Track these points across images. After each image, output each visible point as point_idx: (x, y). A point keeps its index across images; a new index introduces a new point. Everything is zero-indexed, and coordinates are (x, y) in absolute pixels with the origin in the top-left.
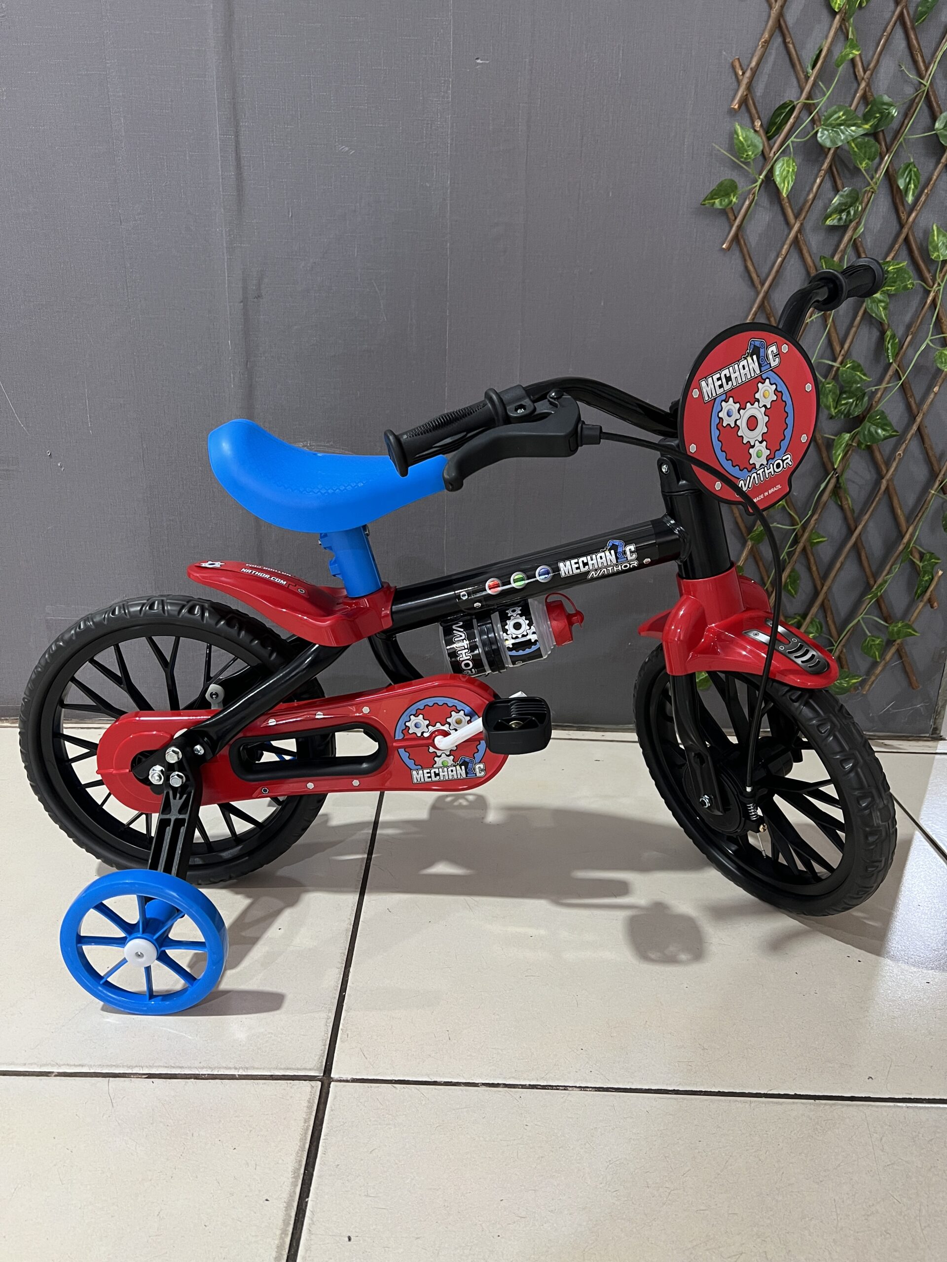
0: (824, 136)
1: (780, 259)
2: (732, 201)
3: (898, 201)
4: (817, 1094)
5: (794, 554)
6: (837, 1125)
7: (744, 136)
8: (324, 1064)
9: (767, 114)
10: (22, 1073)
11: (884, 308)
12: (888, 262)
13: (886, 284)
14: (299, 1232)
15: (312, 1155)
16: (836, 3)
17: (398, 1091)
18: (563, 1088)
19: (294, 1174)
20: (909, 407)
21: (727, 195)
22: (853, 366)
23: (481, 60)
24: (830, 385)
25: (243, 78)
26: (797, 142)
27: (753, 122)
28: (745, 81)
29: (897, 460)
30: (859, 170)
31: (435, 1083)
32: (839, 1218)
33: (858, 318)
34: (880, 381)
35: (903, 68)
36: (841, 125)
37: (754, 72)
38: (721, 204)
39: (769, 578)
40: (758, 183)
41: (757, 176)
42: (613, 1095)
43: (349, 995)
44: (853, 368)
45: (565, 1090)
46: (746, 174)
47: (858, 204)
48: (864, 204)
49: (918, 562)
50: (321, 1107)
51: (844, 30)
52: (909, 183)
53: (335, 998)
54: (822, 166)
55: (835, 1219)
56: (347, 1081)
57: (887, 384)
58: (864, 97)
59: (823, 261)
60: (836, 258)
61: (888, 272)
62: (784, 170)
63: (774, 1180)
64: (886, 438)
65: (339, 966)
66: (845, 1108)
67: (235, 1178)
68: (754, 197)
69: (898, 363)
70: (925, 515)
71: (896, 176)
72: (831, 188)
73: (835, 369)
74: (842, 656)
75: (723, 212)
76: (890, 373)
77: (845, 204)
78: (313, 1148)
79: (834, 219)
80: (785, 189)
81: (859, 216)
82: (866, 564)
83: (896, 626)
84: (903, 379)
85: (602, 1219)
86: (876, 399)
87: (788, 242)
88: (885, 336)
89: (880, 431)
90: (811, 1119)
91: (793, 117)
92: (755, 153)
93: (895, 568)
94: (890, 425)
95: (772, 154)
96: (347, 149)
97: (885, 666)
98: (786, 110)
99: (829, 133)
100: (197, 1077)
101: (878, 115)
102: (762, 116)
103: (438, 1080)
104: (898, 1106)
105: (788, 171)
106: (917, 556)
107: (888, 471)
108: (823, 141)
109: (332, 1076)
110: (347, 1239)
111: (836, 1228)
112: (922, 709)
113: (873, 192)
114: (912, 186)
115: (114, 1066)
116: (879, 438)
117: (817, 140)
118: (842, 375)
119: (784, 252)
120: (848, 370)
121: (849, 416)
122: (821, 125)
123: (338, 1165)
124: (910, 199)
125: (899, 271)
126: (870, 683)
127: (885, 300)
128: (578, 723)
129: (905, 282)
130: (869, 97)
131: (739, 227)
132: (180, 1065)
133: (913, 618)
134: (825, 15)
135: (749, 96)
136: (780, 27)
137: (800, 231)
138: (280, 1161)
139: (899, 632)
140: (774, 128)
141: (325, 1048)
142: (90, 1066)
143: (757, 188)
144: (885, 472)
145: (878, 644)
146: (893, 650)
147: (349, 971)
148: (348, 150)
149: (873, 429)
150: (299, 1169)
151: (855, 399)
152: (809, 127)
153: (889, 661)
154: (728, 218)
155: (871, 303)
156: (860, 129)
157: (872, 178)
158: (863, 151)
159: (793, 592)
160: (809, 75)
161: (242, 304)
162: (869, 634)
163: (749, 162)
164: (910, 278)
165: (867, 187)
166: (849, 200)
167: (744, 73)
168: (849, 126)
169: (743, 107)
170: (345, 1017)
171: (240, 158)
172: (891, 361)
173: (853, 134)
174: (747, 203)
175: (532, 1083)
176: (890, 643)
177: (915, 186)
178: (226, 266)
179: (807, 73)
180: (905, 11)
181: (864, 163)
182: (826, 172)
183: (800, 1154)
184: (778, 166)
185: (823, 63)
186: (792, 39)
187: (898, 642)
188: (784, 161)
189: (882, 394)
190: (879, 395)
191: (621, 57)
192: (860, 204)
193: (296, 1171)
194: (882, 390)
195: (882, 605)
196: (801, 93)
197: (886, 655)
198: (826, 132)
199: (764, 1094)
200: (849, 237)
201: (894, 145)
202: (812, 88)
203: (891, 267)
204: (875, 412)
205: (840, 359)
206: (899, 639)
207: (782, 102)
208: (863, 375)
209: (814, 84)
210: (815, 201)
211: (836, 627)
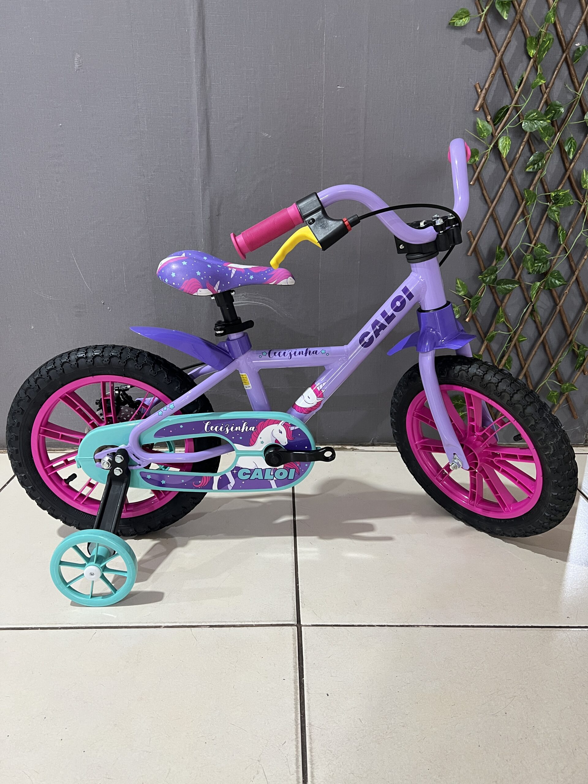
0: (525, 125)
1: (501, 190)
2: (476, 159)
3: (564, 156)
5: (510, 347)
6: (554, 639)
7: (482, 125)
8: (296, 618)
9: (493, 113)
11: (558, 215)
12: (559, 190)
13: (559, 203)
14: (303, 693)
16: (531, 52)
17: (336, 630)
18: (417, 626)
20: (571, 266)
21: (474, 157)
22: (542, 246)
23: (340, 86)
24: (529, 257)
25: (211, 98)
26: (511, 127)
27: (486, 117)
28: (482, 95)
29: (565, 295)
30: (544, 142)
33: (543, 220)
34: (554, 255)
35: (567, 86)
36: (535, 120)
37: (487, 90)
39: (496, 361)
40: (490, 150)
41: (489, 146)
42: (442, 629)
43: (301, 585)
44: (541, 247)
46: (483, 144)
48: (546, 160)
49: (577, 350)
50: (300, 638)
51: (535, 67)
52: (571, 148)
53: (294, 587)
54: (523, 140)
56: (309, 626)
57: (559, 255)
58: (546, 102)
59: (525, 191)
60: (531, 189)
61: (559, 195)
62: (504, 143)
63: (526, 664)
64: (560, 285)
65: (293, 571)
67: (266, 671)
68: (487, 156)
69: (565, 244)
70: (580, 325)
71: (563, 144)
72: (528, 150)
73: (531, 247)
75: (471, 165)
76: (561, 249)
77: (537, 160)
78: (300, 656)
79: (530, 169)
80: (505, 153)
81: (543, 166)
82: (548, 352)
83: (565, 385)
84: (568, 253)
85: (446, 683)
86: (554, 263)
87: (506, 180)
88: (558, 229)
89: (557, 281)
90: (541, 637)
91: (508, 114)
92: (488, 134)
93: (565, 354)
94: (562, 278)
95: (497, 134)
96: (267, 135)
97: (559, 407)
98: (504, 110)
99: (528, 124)
100: (234, 626)
101: (553, 112)
102: (491, 113)
103: (354, 624)
105: (506, 144)
106: (576, 347)
107: (560, 301)
108: (525, 128)
109: (301, 623)
110: (327, 695)
112: (579, 429)
113: (551, 153)
114: (572, 150)
115: (191, 622)
116: (557, 285)
117: (522, 128)
118: (536, 251)
119: (503, 185)
120: (539, 248)
121: (539, 273)
122: (524, 120)
123: (314, 663)
124: (571, 157)
125: (565, 195)
127: (558, 210)
128: (392, 442)
129: (569, 201)
130: (548, 102)
131: (479, 173)
132: (225, 621)
133: (574, 381)
134: (525, 58)
135: (484, 103)
136: (501, 66)
137: (512, 174)
138: (286, 663)
139: (567, 388)
140: (498, 120)
141: (295, 611)
142: (180, 623)
143: (489, 152)
144: (558, 302)
145: (556, 395)
146: (564, 398)
147: (298, 574)
149: (553, 281)
150: (296, 666)
151: (542, 263)
152: (517, 120)
153: (561, 404)
154: (473, 168)
155: (551, 212)
156: (546, 122)
157: (550, 145)
158: (546, 132)
159: (509, 367)
161: (209, 219)
162: (551, 390)
163: (485, 139)
164: (571, 199)
165: (547, 150)
166: (539, 158)
167: (481, 91)
168: (539, 120)
169: (481, 109)
171: (209, 141)
172: (562, 243)
173: (541, 124)
174: (484, 160)
175: (401, 625)
176: (562, 394)
177: (574, 150)
178: (201, 199)
179: (515, 90)
180: (568, 56)
181: (547, 138)
182: (526, 143)
183: (537, 652)
184: (500, 141)
185: (524, 85)
186: (507, 72)
187: (567, 393)
188: (503, 138)
189: (556, 261)
190: (555, 261)
191: (415, 84)
192: (544, 160)
193: (295, 667)
194: (556, 258)
195: (558, 374)
196: (512, 100)
197: (560, 401)
198: (526, 123)
199: (516, 626)
200: (538, 177)
201: (562, 128)
202: (518, 98)
203: (561, 193)
204: (553, 271)
205: (534, 242)
206: (567, 392)
207: (501, 107)
208: (547, 251)
209: (519, 96)
210: (521, 158)
211: (533, 387)
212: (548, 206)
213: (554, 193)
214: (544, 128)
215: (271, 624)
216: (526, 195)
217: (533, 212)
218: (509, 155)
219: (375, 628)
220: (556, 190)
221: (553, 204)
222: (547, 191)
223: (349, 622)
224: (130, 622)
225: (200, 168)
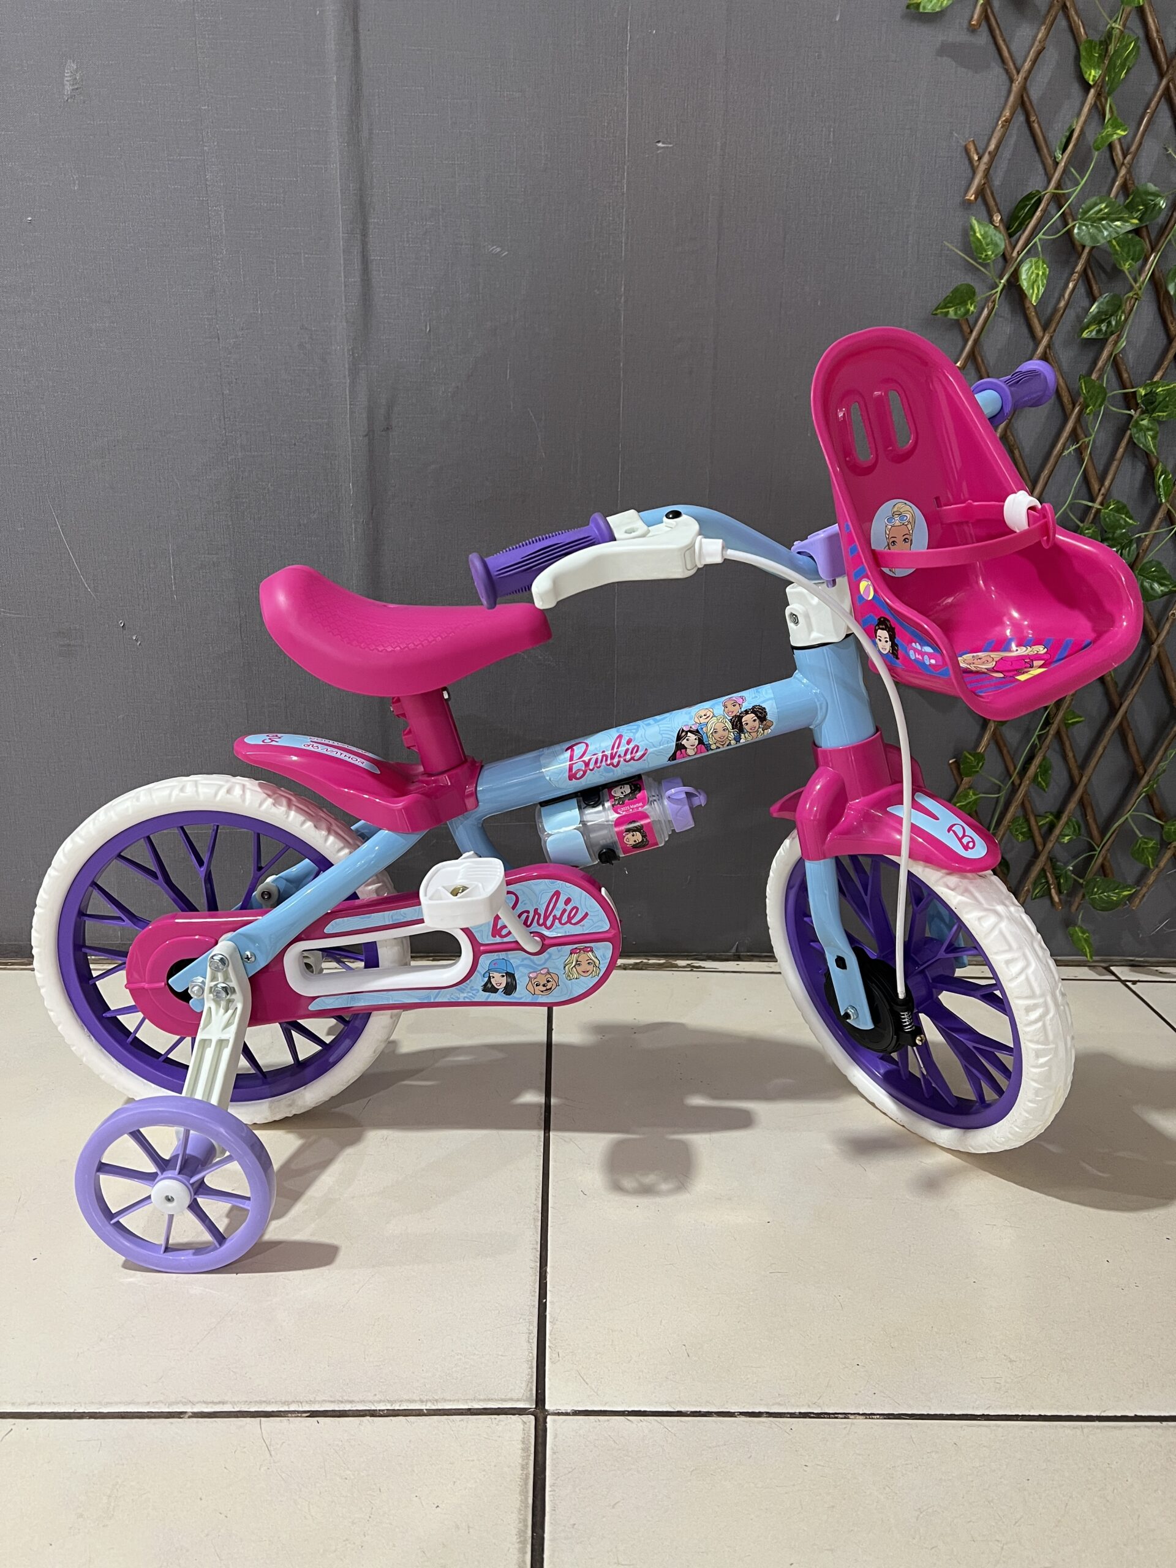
0: (1079, 231)
2: (969, 309)
3: (1165, 309)
4: (1162, 1415)
5: (1046, 738)
7: (983, 233)
8: (534, 1392)
9: (1008, 206)
10: (145, 1415)
11: (1153, 438)
12: (1155, 382)
13: (1157, 410)
15: (538, 1513)
16: (1090, 75)
17: (634, 1426)
18: (843, 1416)
19: (520, 1537)
21: (964, 303)
22: (1117, 507)
23: (663, 143)
24: (1090, 531)
26: (1046, 239)
27: (991, 216)
28: (982, 167)
29: (1170, 621)
30: (1121, 271)
31: (680, 1414)
33: (1121, 450)
34: (1147, 527)
35: (1170, 151)
36: (1103, 219)
37: (993, 156)
38: (956, 313)
39: (1015, 769)
40: (999, 289)
41: (997, 281)
42: (908, 1424)
43: (551, 1303)
44: (1118, 510)
45: (845, 1418)
46: (985, 278)
47: (1120, 314)
48: (1126, 313)
50: (540, 1449)
51: (1100, 107)
53: (534, 1306)
54: (1074, 269)
56: (567, 1414)
57: (1158, 529)
58: (1124, 187)
59: (1082, 381)
60: (1094, 376)
61: (1157, 394)
62: (1032, 273)
64: (1164, 594)
65: (533, 1265)
68: (994, 305)
69: (1170, 503)
71: (1164, 280)
72: (1085, 294)
73: (1093, 511)
74: (1106, 864)
75: (957, 324)
76: (1161, 515)
77: (1105, 313)
78: (538, 1503)
79: (1091, 331)
80: (1034, 296)
81: (1121, 326)
82: (1133, 749)
83: (1172, 825)
86: (1144, 547)
88: (1155, 471)
89: (1156, 586)
90: (1161, 1446)
91: (1040, 209)
92: (995, 252)
93: (1171, 755)
94: (1168, 578)
95: (1015, 254)
96: (499, 250)
97: (1158, 875)
98: (1031, 202)
99: (1088, 229)
100: (373, 1414)
101: (1141, 207)
102: (1001, 208)
103: (683, 1409)
105: (1038, 275)
107: (1158, 634)
108: (1081, 238)
109: (547, 1407)
113: (1136, 299)
115: (264, 1402)
116: (1156, 595)
117: (1073, 238)
118: (1105, 519)
120: (1111, 512)
122: (1076, 220)
123: (575, 1524)
125: (1170, 393)
126: (1141, 896)
127: (1154, 427)
130: (1129, 186)
131: (976, 341)
132: (350, 1399)
134: (1076, 89)
135: (987, 185)
136: (1023, 103)
137: (1049, 346)
138: (500, 1522)
139: (1175, 833)
140: (1017, 223)
141: (532, 1372)
142: (234, 1403)
143: (998, 295)
144: (1155, 636)
145: (1152, 847)
146: (1169, 855)
147: (546, 1273)
148: (500, 252)
149: (1146, 584)
150: (525, 1532)
151: (1119, 547)
152: (1059, 224)
153: (1163, 869)
154: (961, 331)
155: (1138, 431)
156: (1126, 225)
157: (1136, 281)
158: (1126, 250)
159: (1044, 784)
160: (1057, 160)
161: (366, 439)
162: (1141, 836)
163: (988, 264)
165: (1128, 292)
166: (1110, 308)
167: (980, 159)
168: (1113, 221)
169: (979, 199)
170: (551, 1331)
171: (367, 262)
172: (1163, 501)
173: (1117, 231)
174: (986, 312)
175: (802, 1411)
176: (1163, 846)
178: (348, 393)
179: (1055, 158)
180: (1171, 84)
181: (1128, 264)
182: (1080, 276)
183: (1156, 1491)
184: (1024, 269)
185: (1075, 145)
186: (1037, 118)
187: (1175, 843)
188: (1031, 261)
189: (1150, 542)
190: (1148, 542)
191: (831, 140)
192: (1122, 313)
193: (521, 1533)
194: (1150, 537)
195: (1155, 799)
196: (1049, 182)
197: (1159, 861)
198: (1084, 227)
199: (1097, 1416)
200: (1108, 354)
201: (1161, 243)
202: (1062, 175)
203: (1160, 389)
204: (1147, 563)
205: (1100, 499)
207: (1025, 194)
208: (1130, 519)
209: (1065, 171)
210: (1067, 311)
211: (1098, 827)
212: (1131, 416)
213: (1145, 389)
214: (1123, 241)
215: (470, 1409)
216: (1084, 391)
217: (1097, 434)
218: (1042, 301)
219: (735, 1422)
220: (1149, 382)
221: (1143, 412)
222: (1128, 384)
223: (669, 1403)
225: (347, 322)
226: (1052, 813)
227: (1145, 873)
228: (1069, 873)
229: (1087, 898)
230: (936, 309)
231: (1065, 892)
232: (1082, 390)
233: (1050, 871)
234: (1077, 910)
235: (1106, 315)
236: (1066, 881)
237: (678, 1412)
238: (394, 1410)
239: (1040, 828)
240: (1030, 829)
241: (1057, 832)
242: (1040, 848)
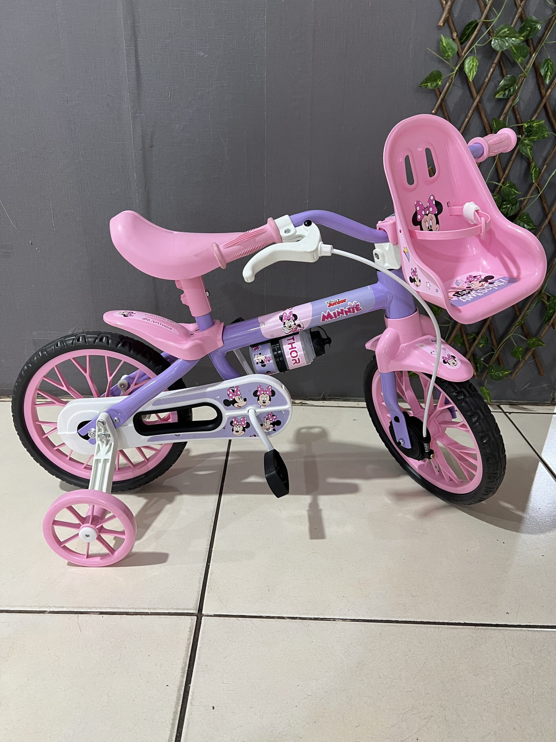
0: (495, 43)
1: (467, 119)
2: (438, 84)
3: (540, 82)
4: (477, 623)
6: (488, 641)
7: (446, 43)
8: (198, 606)
9: (460, 29)
10: (30, 612)
11: (530, 149)
12: (534, 121)
13: (532, 135)
14: (185, 704)
15: (192, 659)
17: (240, 622)
18: (333, 620)
20: (543, 208)
21: (436, 80)
22: (510, 185)
24: (496, 197)
25: (139, 11)
26: (479, 46)
27: (452, 34)
28: (447, 8)
30: (517, 63)
31: (261, 617)
32: (487, 696)
33: (514, 156)
34: (525, 195)
36: (506, 37)
37: (453, 2)
38: (432, 86)
40: (455, 72)
41: (454, 68)
42: (361, 624)
43: (212, 565)
44: (510, 187)
45: (334, 621)
46: (448, 66)
47: (515, 85)
48: (519, 85)
49: (546, 302)
50: (197, 631)
52: (547, 71)
53: (204, 567)
54: (494, 60)
55: (484, 697)
56: (211, 616)
57: (531, 196)
58: (521, 18)
59: (494, 121)
60: (501, 119)
61: (533, 127)
62: (471, 64)
63: (451, 673)
65: (206, 547)
66: (493, 631)
67: (149, 673)
68: (452, 81)
69: (537, 183)
70: (551, 274)
71: (539, 67)
72: (499, 73)
73: (499, 187)
74: (499, 357)
75: (433, 90)
76: (533, 188)
77: (508, 85)
78: (193, 655)
79: (500, 95)
80: (471, 77)
81: (516, 92)
83: (532, 340)
84: (541, 193)
85: (354, 696)
86: (524, 204)
87: (472, 108)
88: (531, 166)
89: (526, 226)
90: (473, 638)
91: (476, 30)
92: (453, 53)
93: (532, 306)
94: (532, 222)
95: (463, 54)
97: (525, 363)
98: (472, 26)
99: (499, 42)
100: (127, 614)
101: (529, 29)
102: (457, 29)
103: (263, 615)
104: (523, 630)
105: (473, 65)
106: (546, 298)
108: (495, 46)
109: (203, 613)
110: (212, 708)
111: (485, 702)
112: (546, 387)
113: (525, 77)
114: (549, 73)
115: (81, 607)
117: (491, 46)
118: (504, 191)
119: (470, 114)
120: (507, 188)
121: (507, 215)
122: (494, 36)
123: (207, 665)
124: (547, 81)
125: (539, 126)
126: (515, 373)
127: (531, 144)
128: (344, 397)
129: (543, 133)
130: (524, 17)
131: (443, 100)
132: (118, 607)
133: (542, 335)
135: (449, 17)
137: (480, 101)
138: (175, 663)
139: (533, 343)
140: (465, 37)
141: (199, 597)
142: (67, 608)
143: (454, 75)
145: (521, 351)
146: (530, 354)
147: (212, 550)
148: (204, 55)
150: (185, 668)
151: (511, 205)
152: (487, 36)
153: (527, 360)
154: (436, 94)
155: (522, 146)
156: (518, 40)
157: (524, 68)
158: (520, 52)
160: (487, 3)
161: (142, 151)
162: (516, 345)
163: (449, 59)
164: (546, 131)
165: (521, 74)
166: (510, 82)
167: (446, 3)
168: (511, 37)
169: (446, 24)
170: (210, 578)
171: (138, 61)
172: (534, 182)
173: (513, 42)
175: (315, 617)
176: (527, 350)
177: (551, 73)
178: (131, 129)
179: (485, 2)
181: (520, 59)
182: (496, 65)
183: (466, 658)
184: (467, 61)
187: (533, 349)
188: (470, 58)
189: (527, 202)
190: (525, 202)
193: (183, 669)
194: (527, 199)
195: (524, 328)
196: (482, 14)
197: (526, 357)
198: (496, 41)
199: (447, 623)
200: (510, 105)
201: (539, 47)
202: (488, 12)
203: (535, 124)
204: (522, 214)
205: (502, 181)
206: (533, 347)
207: (470, 21)
208: (516, 191)
209: (490, 9)
210: (490, 83)
211: (496, 341)
212: (519, 139)
213: (527, 124)
214: (517, 47)
215: (169, 613)
216: (495, 126)
218: (476, 78)
219: (284, 622)
220: (529, 120)
221: (526, 136)
222: (520, 122)
223: (257, 612)
224: (13, 605)
225: (130, 92)
226: (475, 333)
227: (518, 362)
228: (482, 362)
229: (489, 373)
230: (421, 84)
231: (479, 370)
232: (494, 125)
233: (473, 360)
234: (484, 379)
235: (508, 86)
236: (480, 366)
237: (260, 616)
238: (136, 612)
239: (468, 340)
240: (464, 341)
241: (476, 342)
242: (468, 350)
